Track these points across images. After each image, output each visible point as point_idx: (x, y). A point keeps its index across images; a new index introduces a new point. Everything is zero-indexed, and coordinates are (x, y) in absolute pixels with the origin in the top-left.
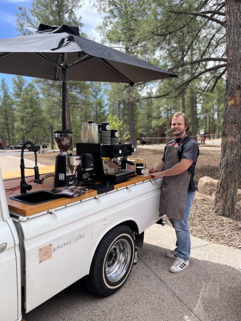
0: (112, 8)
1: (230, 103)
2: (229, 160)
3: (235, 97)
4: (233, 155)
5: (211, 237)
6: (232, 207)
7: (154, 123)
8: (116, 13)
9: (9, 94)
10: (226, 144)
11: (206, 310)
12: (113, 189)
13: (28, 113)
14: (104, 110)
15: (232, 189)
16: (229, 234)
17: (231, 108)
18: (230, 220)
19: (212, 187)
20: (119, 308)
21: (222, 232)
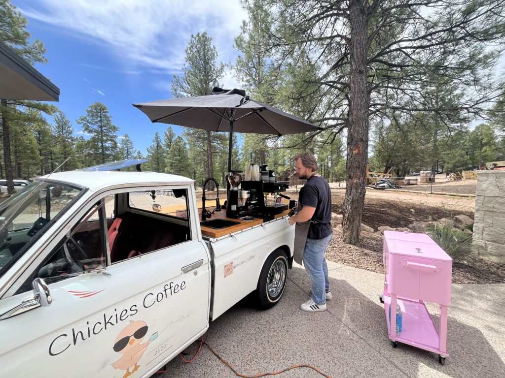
0: (248, 78)
1: (354, 152)
2: (354, 198)
3: (359, 147)
4: (358, 194)
5: (343, 261)
6: (357, 237)
7: (280, 169)
8: (252, 82)
9: (161, 145)
10: (352, 185)
11: (353, 321)
12: (274, 219)
13: (176, 160)
14: (239, 159)
15: (357, 222)
16: (357, 258)
17: (356, 156)
18: (356, 247)
19: (336, 221)
20: (280, 319)
21: (351, 257)
